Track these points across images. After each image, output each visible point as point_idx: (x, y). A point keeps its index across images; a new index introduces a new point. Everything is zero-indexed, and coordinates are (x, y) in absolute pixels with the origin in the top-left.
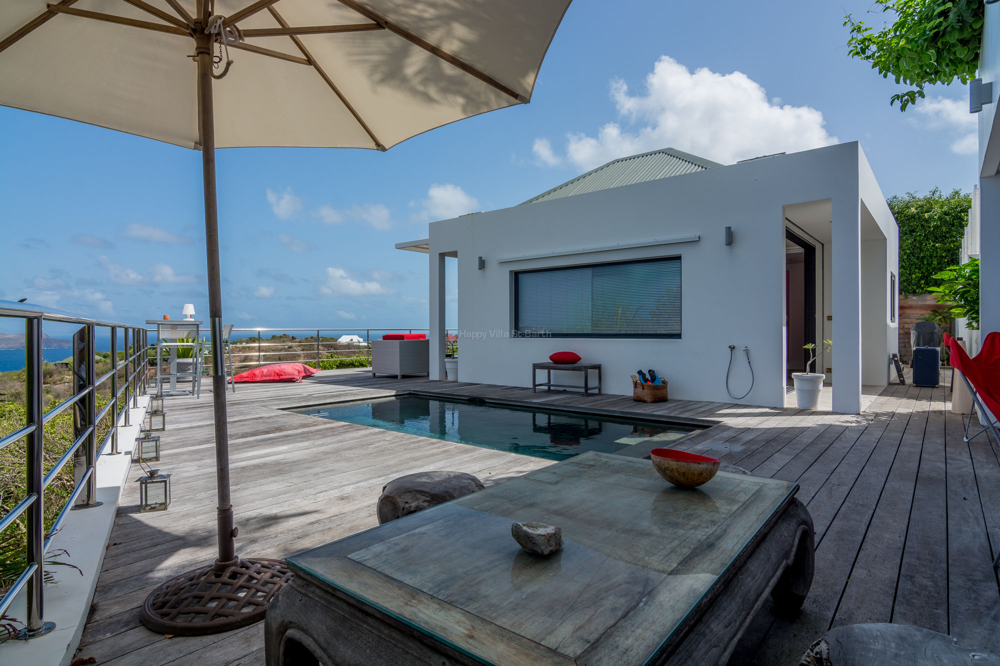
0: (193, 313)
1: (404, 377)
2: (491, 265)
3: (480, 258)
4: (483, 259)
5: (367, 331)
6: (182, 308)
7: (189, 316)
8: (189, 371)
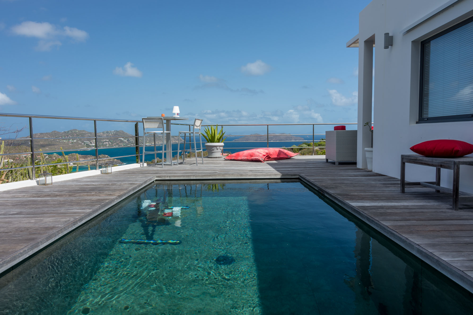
0: (179, 112)
1: (341, 164)
2: (397, 41)
3: (387, 35)
4: (390, 35)
5: (313, 125)
6: (172, 109)
7: (176, 114)
8: (213, 151)
